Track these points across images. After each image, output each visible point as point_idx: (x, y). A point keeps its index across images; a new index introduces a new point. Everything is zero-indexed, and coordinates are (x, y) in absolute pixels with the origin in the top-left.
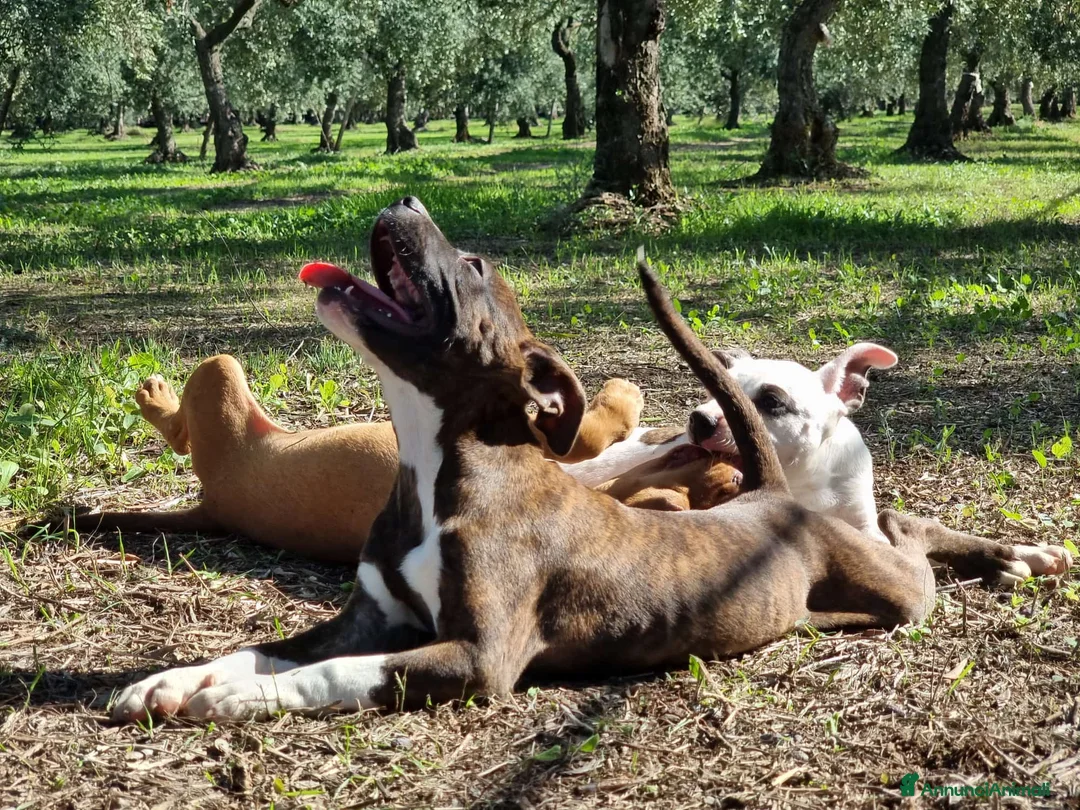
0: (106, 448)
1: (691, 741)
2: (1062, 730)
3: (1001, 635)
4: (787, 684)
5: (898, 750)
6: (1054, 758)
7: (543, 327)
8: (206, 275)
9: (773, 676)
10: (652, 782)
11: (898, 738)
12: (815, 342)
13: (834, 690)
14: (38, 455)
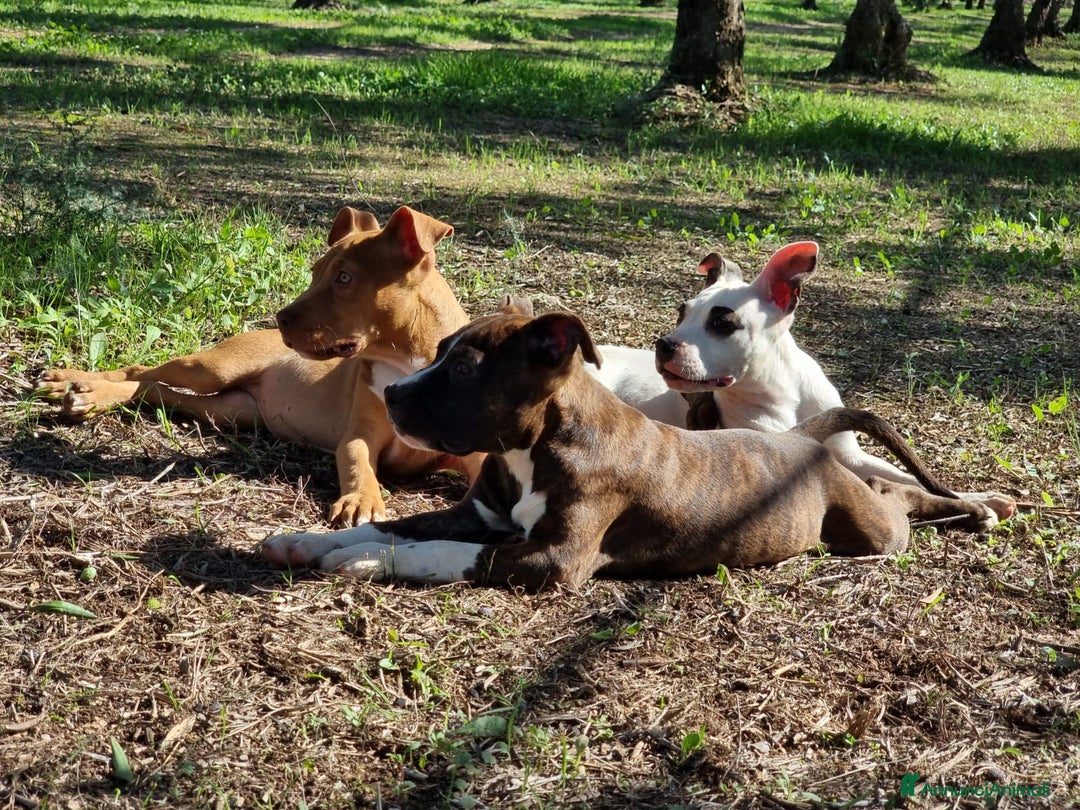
0: (232, 319)
1: (713, 633)
2: (1006, 654)
3: (974, 570)
4: (794, 594)
5: (874, 658)
6: (995, 677)
7: (612, 226)
8: (301, 134)
9: (784, 586)
10: (680, 663)
11: (876, 647)
12: (859, 268)
13: (830, 603)
14: (173, 320)
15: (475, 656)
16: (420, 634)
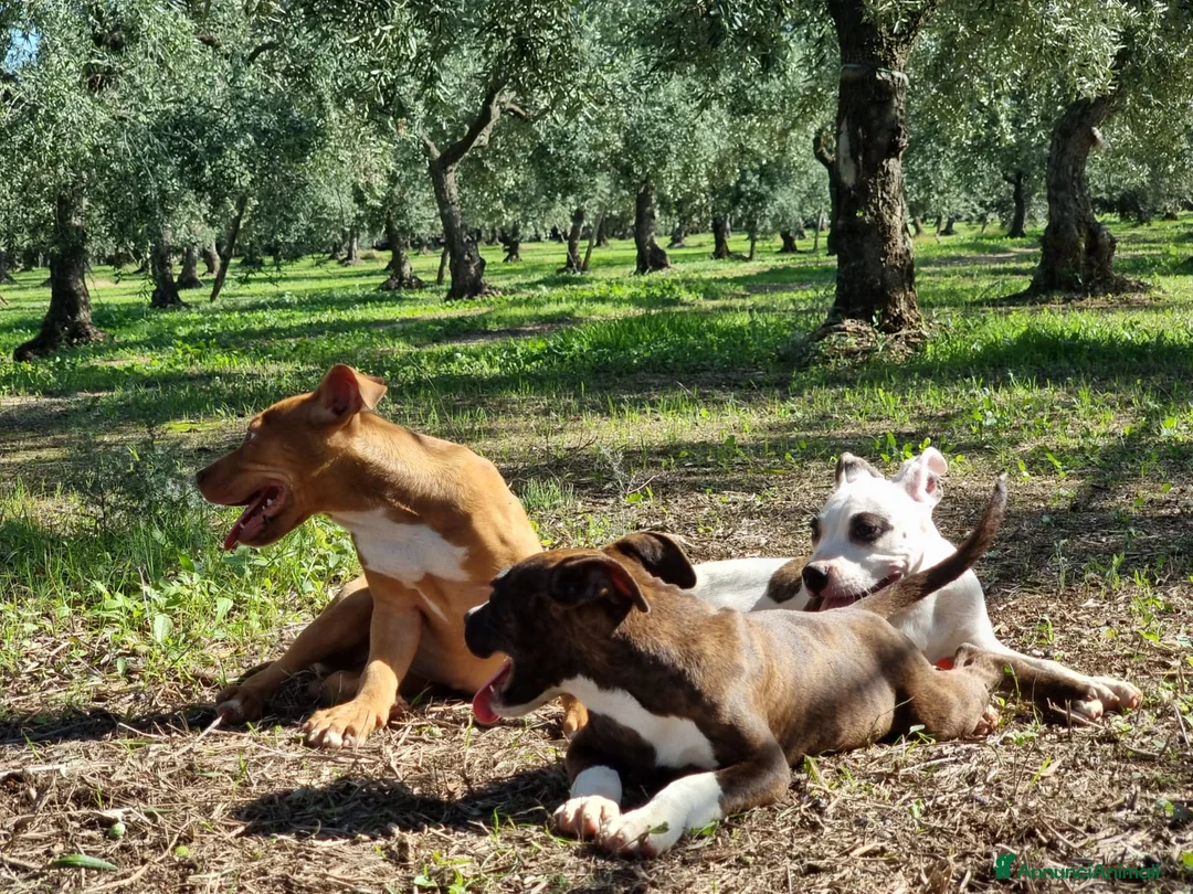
0: (313, 585)
1: (794, 824)
2: (1121, 814)
3: (1101, 740)
4: (892, 781)
5: (971, 831)
6: (1101, 835)
7: (756, 464)
8: (426, 415)
9: (881, 774)
10: (749, 853)
11: (974, 821)
12: (1026, 474)
13: (932, 784)
14: (251, 592)
15: (526, 868)
16: (469, 854)
